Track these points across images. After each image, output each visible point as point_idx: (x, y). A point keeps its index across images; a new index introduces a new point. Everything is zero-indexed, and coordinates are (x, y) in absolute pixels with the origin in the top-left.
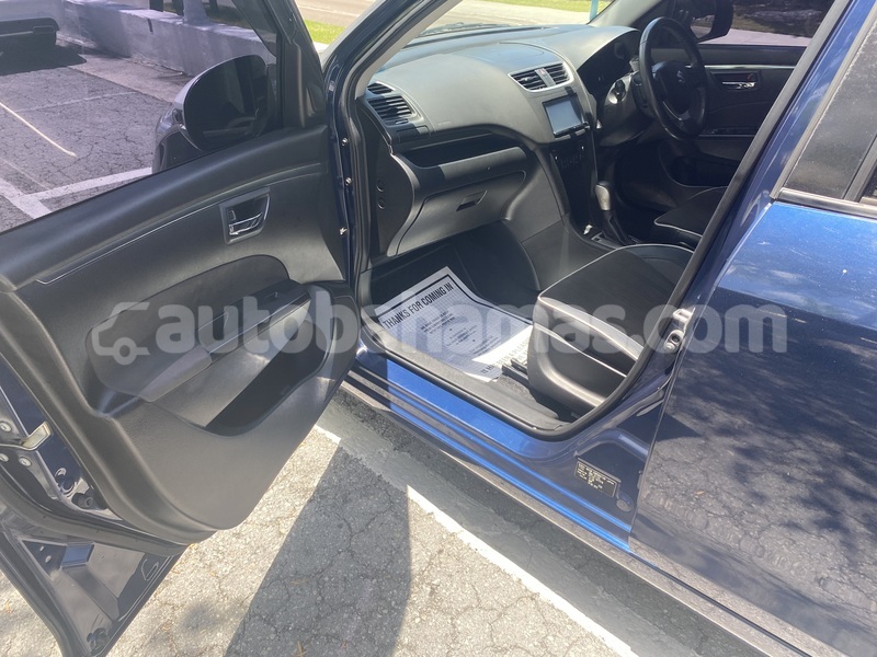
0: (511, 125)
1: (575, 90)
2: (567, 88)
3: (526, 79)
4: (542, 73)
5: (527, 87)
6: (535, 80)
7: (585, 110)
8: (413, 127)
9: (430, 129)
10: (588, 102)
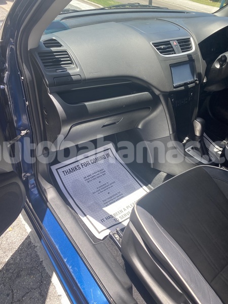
0: (145, 78)
1: (194, 57)
2: (189, 56)
3: (162, 47)
4: (174, 44)
5: (161, 53)
6: (168, 48)
7: (198, 71)
8: (69, 75)
9: (83, 77)
10: (201, 65)
